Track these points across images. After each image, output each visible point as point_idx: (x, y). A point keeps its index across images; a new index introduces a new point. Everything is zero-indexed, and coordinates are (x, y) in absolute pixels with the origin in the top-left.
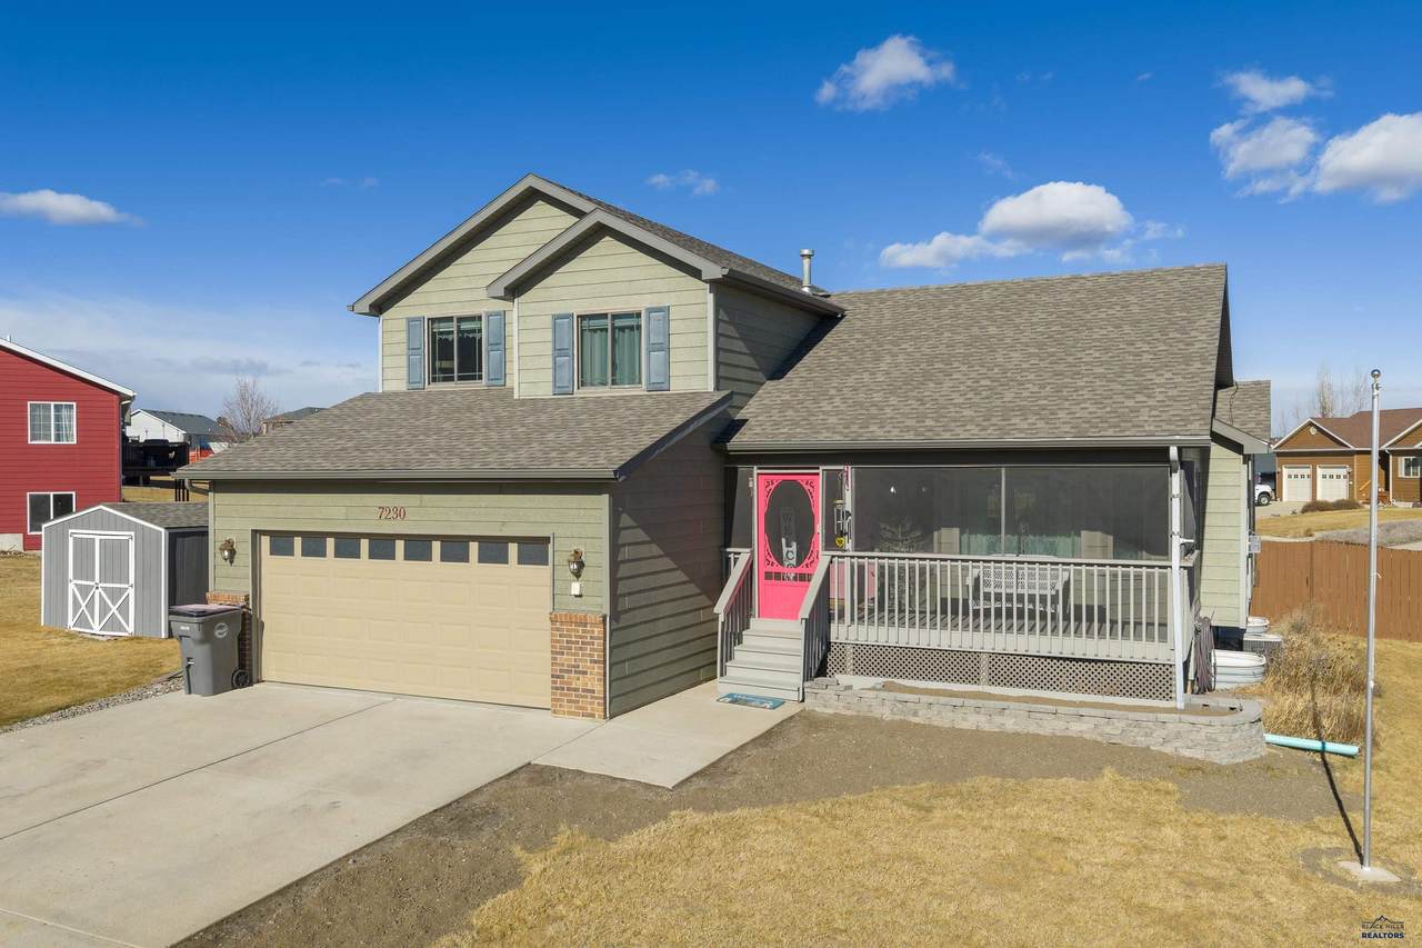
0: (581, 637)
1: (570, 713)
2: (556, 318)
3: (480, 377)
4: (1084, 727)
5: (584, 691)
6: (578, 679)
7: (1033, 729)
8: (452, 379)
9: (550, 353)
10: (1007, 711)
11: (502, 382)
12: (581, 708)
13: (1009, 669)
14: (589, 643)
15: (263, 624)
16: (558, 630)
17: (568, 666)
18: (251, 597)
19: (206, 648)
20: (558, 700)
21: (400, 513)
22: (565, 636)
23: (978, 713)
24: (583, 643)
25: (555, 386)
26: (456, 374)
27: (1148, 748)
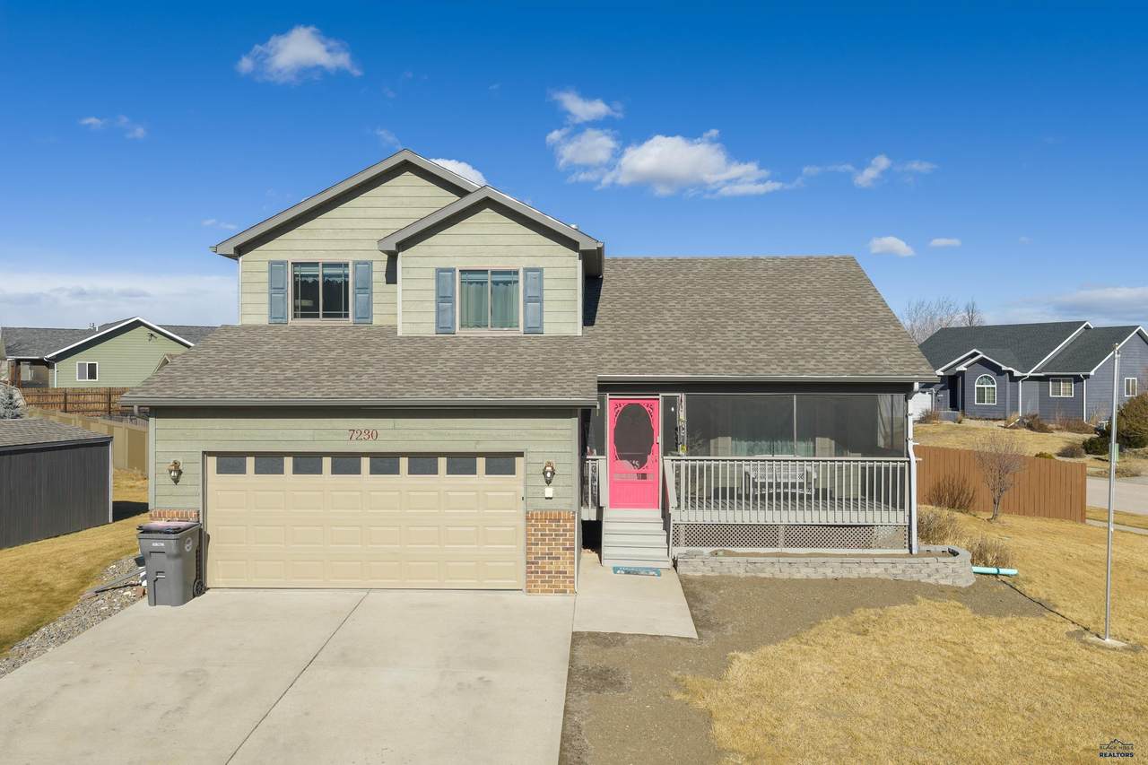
0: (555, 530)
1: (543, 591)
2: (439, 271)
3: (347, 316)
4: (878, 571)
5: (557, 572)
6: (552, 563)
7: (845, 574)
8: (317, 316)
9: (434, 299)
10: (827, 564)
11: (369, 321)
12: (554, 586)
13: (798, 535)
14: (562, 535)
15: (209, 536)
16: (532, 525)
17: (542, 554)
18: (201, 512)
19: (179, 561)
20: (532, 582)
21: (372, 435)
22: (539, 530)
23: (807, 567)
24: (556, 535)
25: (437, 326)
26: (321, 312)
27: (919, 581)
